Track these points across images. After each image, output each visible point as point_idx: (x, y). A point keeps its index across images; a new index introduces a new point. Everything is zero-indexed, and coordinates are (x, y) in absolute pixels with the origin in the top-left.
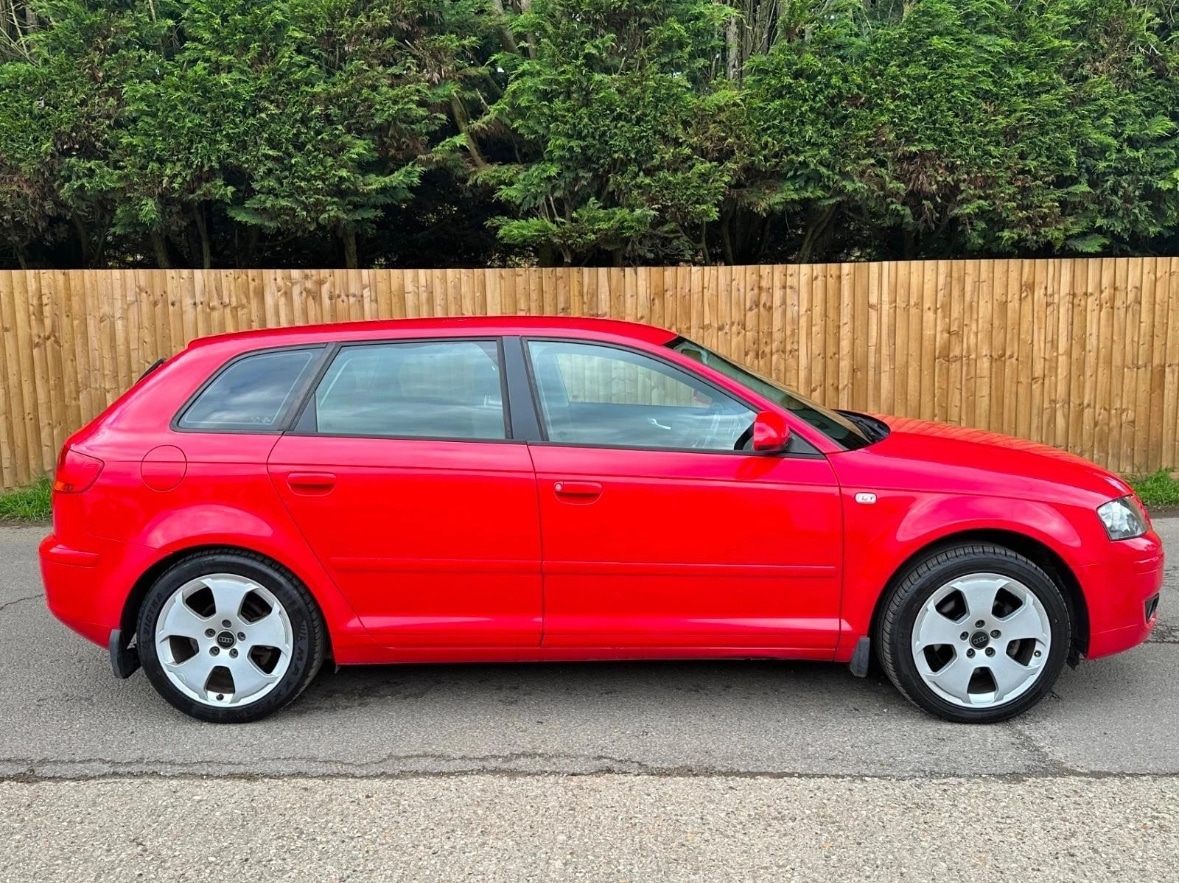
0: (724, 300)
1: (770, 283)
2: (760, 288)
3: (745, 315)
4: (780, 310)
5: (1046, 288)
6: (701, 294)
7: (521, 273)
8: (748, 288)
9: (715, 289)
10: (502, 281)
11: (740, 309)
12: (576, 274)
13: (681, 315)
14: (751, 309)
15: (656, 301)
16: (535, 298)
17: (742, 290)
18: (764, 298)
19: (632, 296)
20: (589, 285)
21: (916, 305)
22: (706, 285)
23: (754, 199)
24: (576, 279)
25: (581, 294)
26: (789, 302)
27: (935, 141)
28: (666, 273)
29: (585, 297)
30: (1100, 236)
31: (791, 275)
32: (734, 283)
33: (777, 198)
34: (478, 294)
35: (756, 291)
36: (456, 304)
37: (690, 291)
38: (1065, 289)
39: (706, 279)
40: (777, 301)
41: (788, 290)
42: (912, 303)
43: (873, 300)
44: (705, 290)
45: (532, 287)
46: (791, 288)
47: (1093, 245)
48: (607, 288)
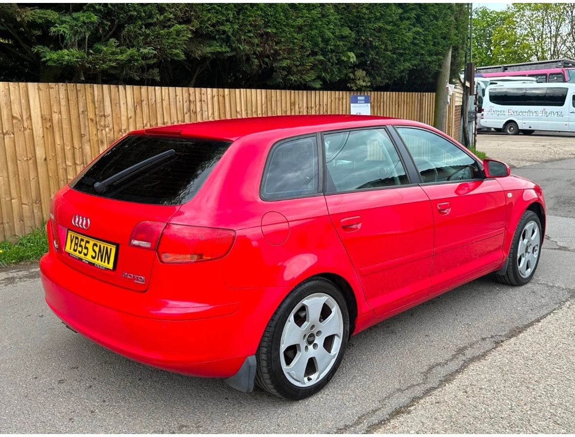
0: (173, 108)
1: (194, 98)
2: (190, 101)
3: (184, 117)
4: (200, 114)
5: (299, 105)
6: (161, 104)
7: (52, 86)
8: (184, 102)
9: (168, 101)
10: (40, 92)
11: (181, 112)
12: (89, 88)
13: (152, 116)
14: (186, 113)
15: (138, 107)
16: (64, 104)
17: (181, 102)
18: (192, 107)
19: (124, 104)
20: (98, 96)
21: (255, 112)
22: (163, 98)
23: (193, 49)
24: (89, 92)
25: (94, 102)
26: (204, 110)
27: (275, 27)
28: (142, 90)
29: (96, 104)
30: (319, 80)
31: (203, 94)
32: (177, 97)
33: (208, 49)
34: (23, 101)
35: (188, 102)
36: (7, 108)
37: (155, 101)
38: (305, 105)
39: (163, 95)
40: (198, 109)
41: (203, 103)
42: (253, 111)
43: (238, 110)
44: (163, 101)
45: (61, 96)
46: (204, 101)
47: (318, 85)
48: (109, 98)
